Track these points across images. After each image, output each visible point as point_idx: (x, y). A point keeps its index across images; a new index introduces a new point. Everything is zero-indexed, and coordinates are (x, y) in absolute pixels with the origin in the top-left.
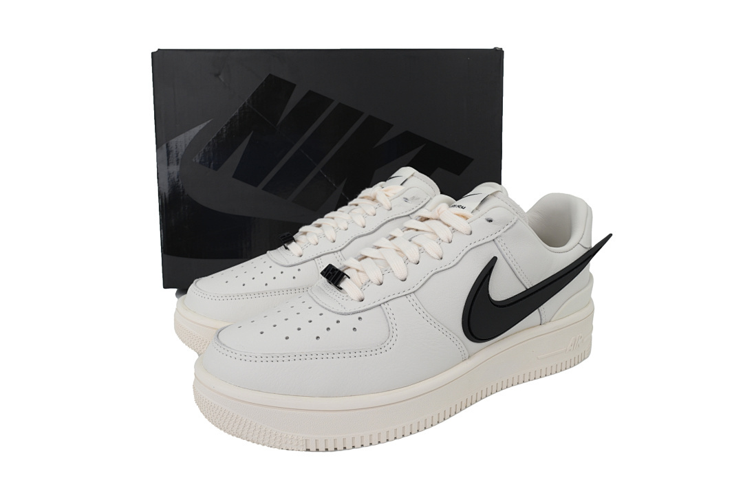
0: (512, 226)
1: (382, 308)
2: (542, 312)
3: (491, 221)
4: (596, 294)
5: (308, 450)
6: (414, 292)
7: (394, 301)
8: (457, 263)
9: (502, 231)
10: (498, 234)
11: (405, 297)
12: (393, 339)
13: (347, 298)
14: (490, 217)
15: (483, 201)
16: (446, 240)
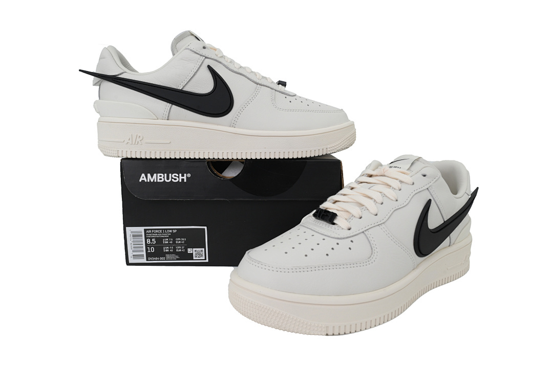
0: (438, 179)
1: (364, 234)
2: (451, 238)
3: (425, 176)
4: (472, 230)
5: (327, 335)
6: (383, 223)
7: (373, 229)
8: (408, 204)
9: (432, 182)
10: (430, 184)
11: (378, 226)
12: (375, 255)
13: (338, 228)
14: (424, 173)
15: (412, 164)
16: (397, 188)
